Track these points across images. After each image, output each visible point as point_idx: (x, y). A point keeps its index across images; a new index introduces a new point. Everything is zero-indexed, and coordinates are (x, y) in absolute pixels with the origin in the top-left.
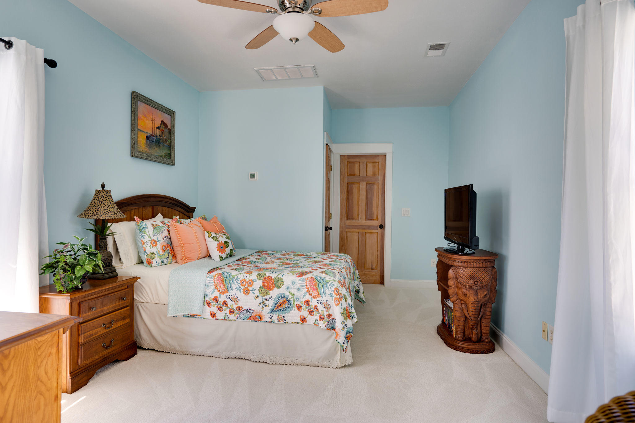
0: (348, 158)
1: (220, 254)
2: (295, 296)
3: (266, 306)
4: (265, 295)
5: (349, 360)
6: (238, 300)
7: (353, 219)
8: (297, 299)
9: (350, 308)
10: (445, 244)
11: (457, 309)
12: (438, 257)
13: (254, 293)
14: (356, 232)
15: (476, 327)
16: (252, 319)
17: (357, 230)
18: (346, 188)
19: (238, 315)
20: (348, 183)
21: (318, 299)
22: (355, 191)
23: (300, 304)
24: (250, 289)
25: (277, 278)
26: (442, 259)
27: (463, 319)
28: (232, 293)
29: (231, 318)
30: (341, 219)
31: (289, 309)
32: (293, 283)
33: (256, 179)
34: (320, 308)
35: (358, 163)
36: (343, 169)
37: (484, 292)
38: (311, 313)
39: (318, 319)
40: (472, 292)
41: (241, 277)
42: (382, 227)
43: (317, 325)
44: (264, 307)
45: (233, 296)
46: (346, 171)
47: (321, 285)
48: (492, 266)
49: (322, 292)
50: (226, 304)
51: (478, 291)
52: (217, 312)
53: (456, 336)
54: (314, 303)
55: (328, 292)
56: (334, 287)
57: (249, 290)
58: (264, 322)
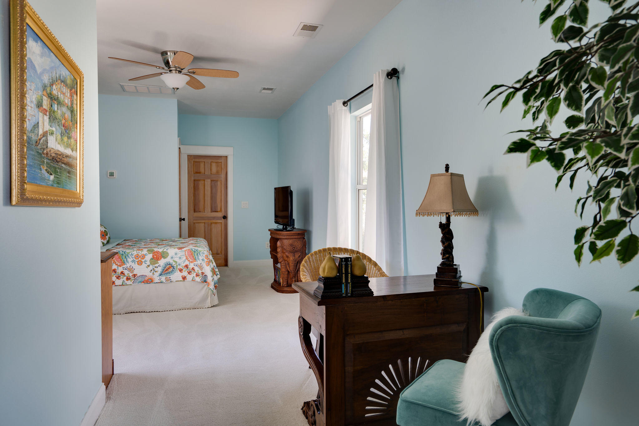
0: (194, 158)
1: (103, 241)
2: (177, 263)
3: (156, 272)
4: (155, 264)
5: (216, 302)
6: (133, 270)
7: (200, 212)
8: (179, 265)
9: (215, 269)
10: (275, 226)
11: (283, 267)
12: (271, 235)
13: (146, 263)
14: (203, 223)
15: (295, 277)
16: (145, 282)
17: (203, 221)
18: (193, 185)
19: (133, 280)
20: (194, 180)
21: (194, 263)
22: (201, 187)
23: (181, 268)
24: (143, 260)
25: (163, 252)
26: (274, 236)
27: (287, 273)
28: (128, 265)
29: (127, 284)
30: (189, 212)
31: (173, 272)
32: (176, 254)
33: (115, 177)
34: (196, 269)
35: (204, 163)
36: (190, 167)
37: (298, 254)
38: (189, 273)
39: (195, 276)
40: (292, 254)
41: (135, 253)
42: (225, 217)
43: (194, 281)
44: (154, 272)
45: (129, 267)
46: (192, 170)
47: (196, 254)
48: (303, 237)
49: (197, 258)
50: (123, 274)
51: (295, 253)
52: (115, 280)
53: (283, 285)
54: (191, 266)
55: (200, 258)
56: (205, 254)
57: (142, 262)
58: (155, 283)
